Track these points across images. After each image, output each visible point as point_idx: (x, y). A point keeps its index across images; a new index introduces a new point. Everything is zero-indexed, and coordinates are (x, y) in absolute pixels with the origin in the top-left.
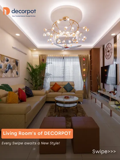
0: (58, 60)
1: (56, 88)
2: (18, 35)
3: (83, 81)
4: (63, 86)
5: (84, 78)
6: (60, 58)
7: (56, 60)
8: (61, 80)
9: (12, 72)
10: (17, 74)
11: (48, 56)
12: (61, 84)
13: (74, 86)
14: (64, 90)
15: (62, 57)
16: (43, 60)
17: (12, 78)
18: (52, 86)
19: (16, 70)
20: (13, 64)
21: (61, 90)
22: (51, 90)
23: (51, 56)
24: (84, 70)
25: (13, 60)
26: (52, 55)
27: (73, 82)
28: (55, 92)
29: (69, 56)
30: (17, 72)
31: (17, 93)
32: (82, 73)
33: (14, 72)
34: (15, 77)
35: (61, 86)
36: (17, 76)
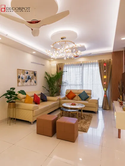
0: (75, 67)
1: (71, 96)
2: (34, 52)
3: (104, 89)
4: (78, 94)
5: (104, 86)
6: (77, 65)
7: (73, 67)
8: (78, 88)
9: (31, 81)
10: (35, 82)
11: (65, 64)
12: (77, 92)
13: (91, 94)
14: (79, 98)
15: (79, 64)
16: (60, 69)
17: (31, 86)
18: (67, 94)
19: (35, 80)
20: (31, 75)
21: (76, 98)
22: (66, 98)
23: (67, 63)
24: (105, 77)
25: (32, 72)
26: (70, 63)
27: (91, 91)
28: (70, 99)
29: (87, 62)
30: (35, 81)
31: (33, 98)
32: (103, 80)
33: (33, 81)
34: (33, 85)
35: (76, 94)
36: (35, 84)
